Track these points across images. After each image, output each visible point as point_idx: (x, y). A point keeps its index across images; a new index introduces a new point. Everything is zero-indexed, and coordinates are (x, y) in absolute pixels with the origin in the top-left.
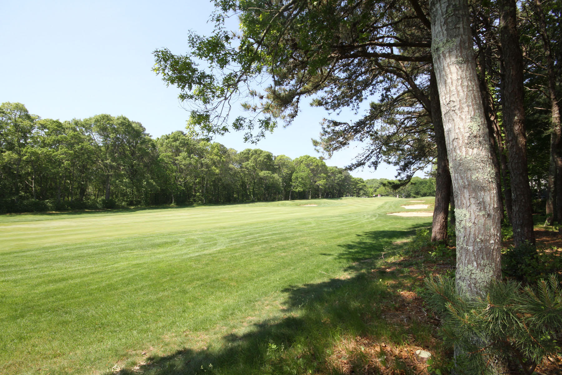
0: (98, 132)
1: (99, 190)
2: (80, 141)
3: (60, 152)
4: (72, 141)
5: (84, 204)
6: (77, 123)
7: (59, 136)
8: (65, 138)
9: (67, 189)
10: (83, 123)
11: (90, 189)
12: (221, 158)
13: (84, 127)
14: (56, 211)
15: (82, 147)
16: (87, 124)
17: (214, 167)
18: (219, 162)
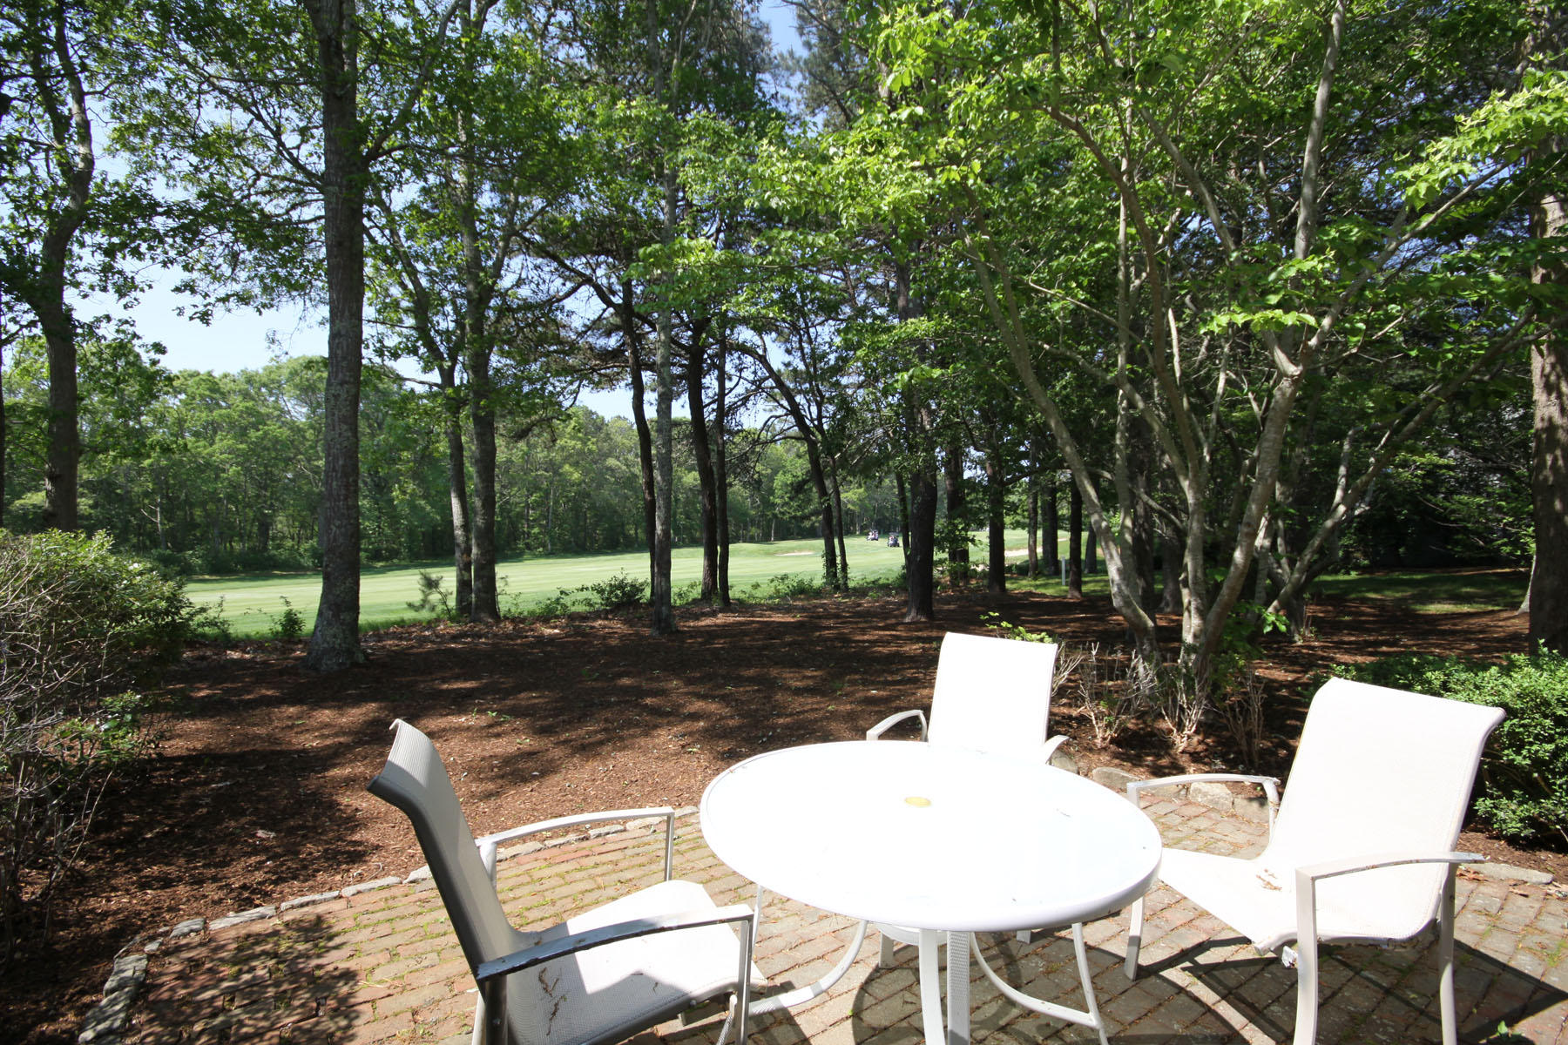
0: (297, 398)
1: (302, 526)
2: (261, 420)
3: (220, 448)
4: (244, 422)
5: (272, 558)
6: (250, 380)
7: (216, 413)
8: (229, 416)
9: (231, 526)
10: (265, 379)
11: (281, 524)
12: (585, 444)
13: (265, 385)
14: (210, 574)
15: (266, 433)
16: (273, 381)
17: (567, 467)
18: (580, 453)
